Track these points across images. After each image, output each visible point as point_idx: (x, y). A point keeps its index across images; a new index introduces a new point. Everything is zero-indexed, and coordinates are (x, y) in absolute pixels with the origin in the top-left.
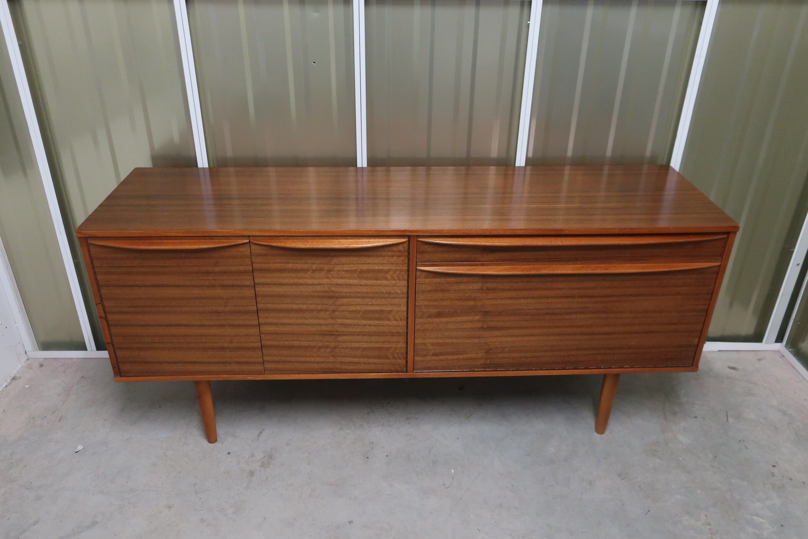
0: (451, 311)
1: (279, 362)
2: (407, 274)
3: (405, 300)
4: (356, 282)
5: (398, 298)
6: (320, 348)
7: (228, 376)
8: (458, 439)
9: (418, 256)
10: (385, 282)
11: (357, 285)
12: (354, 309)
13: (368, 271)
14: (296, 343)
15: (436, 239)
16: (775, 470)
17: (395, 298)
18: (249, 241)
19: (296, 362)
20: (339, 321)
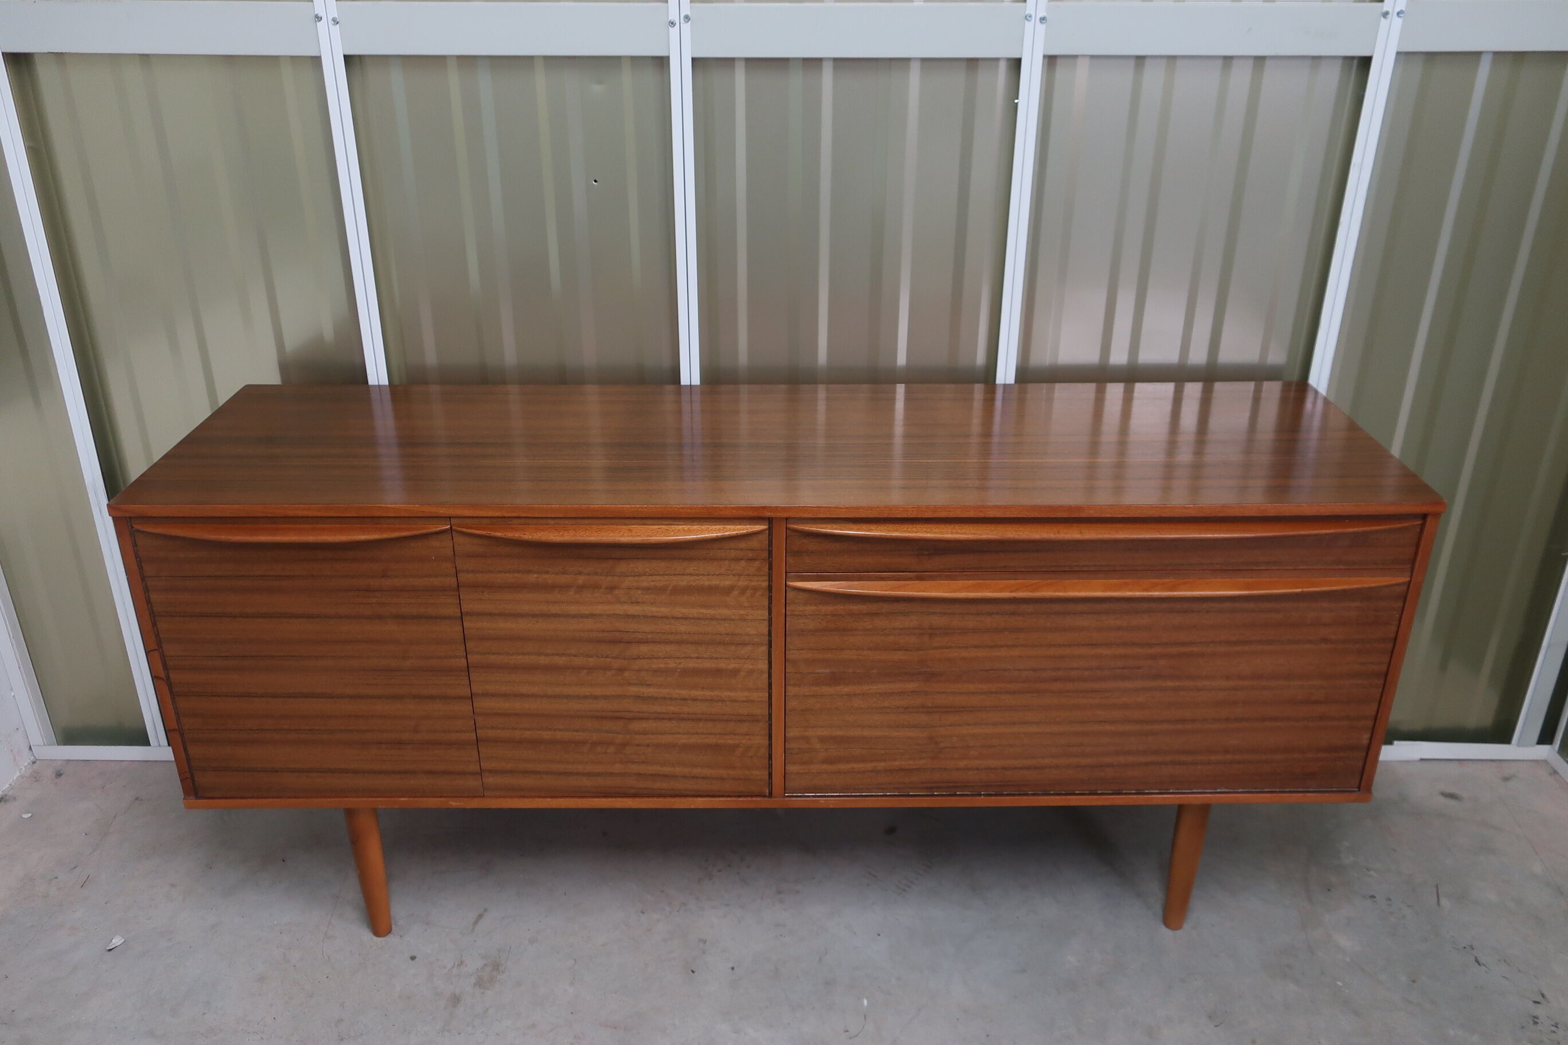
0: (858, 671)
1: (511, 772)
2: (767, 596)
3: (764, 649)
4: (664, 610)
5: (750, 644)
6: (594, 744)
7: (411, 799)
8: (879, 935)
9: (790, 560)
10: (725, 612)
11: (667, 617)
12: (662, 666)
13: (689, 590)
14: (546, 735)
15: (824, 526)
16: (1539, 1011)
17: (744, 644)
18: (451, 527)
19: (546, 773)
20: (633, 690)
